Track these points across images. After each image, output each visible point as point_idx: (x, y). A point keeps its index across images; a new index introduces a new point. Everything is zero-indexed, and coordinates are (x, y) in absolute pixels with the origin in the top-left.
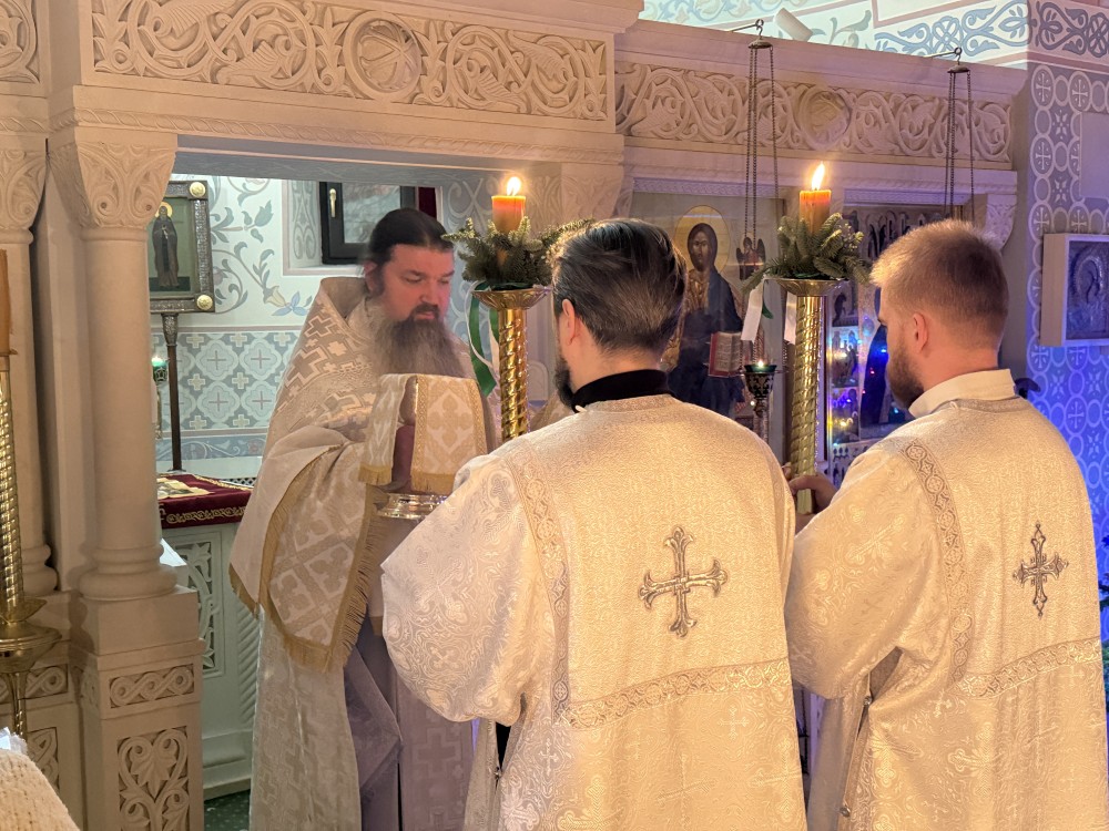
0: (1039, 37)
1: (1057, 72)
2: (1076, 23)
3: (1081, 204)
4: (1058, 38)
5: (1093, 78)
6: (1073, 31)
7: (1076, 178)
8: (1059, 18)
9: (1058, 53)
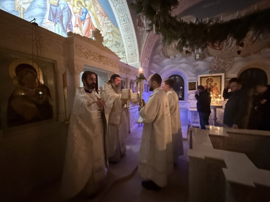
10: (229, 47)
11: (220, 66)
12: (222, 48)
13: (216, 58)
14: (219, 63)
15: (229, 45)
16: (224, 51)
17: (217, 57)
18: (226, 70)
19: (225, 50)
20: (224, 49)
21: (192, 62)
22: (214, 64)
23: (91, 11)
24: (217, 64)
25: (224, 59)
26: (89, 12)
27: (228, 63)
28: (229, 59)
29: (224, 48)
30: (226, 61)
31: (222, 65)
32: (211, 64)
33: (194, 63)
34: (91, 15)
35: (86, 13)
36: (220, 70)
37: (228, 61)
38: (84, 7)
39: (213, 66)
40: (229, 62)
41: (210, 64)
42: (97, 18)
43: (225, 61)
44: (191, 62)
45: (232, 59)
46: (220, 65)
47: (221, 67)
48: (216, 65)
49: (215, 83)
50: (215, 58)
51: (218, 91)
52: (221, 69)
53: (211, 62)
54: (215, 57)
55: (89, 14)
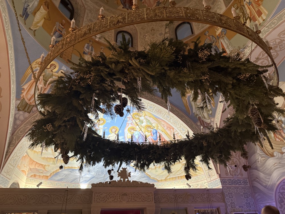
0: (223, 183)
1: (228, 188)
2: (230, 181)
3: (238, 207)
4: (227, 183)
5: (235, 188)
6: (230, 182)
7: (235, 203)
8: (226, 181)
9: (228, 185)
23: (159, 129)
26: (158, 131)
34: (161, 133)
35: (156, 132)
38: (153, 129)
42: (167, 133)
55: (159, 132)
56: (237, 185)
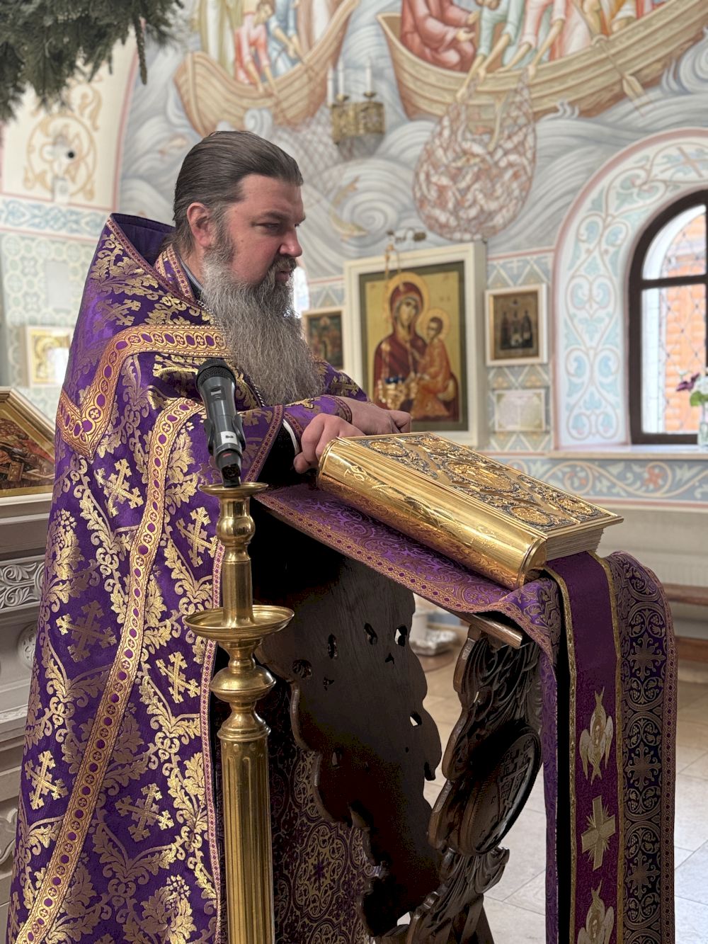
10: (509, 43)
11: (468, 188)
12: (474, 56)
13: (446, 133)
14: (460, 169)
15: (510, 29)
16: (482, 72)
17: (446, 122)
18: (499, 220)
19: (489, 70)
20: (485, 58)
21: (327, 168)
22: (434, 179)
24: (454, 178)
25: (486, 138)
27: (510, 165)
28: (509, 137)
29: (483, 50)
30: (500, 153)
31: (477, 186)
32: (422, 177)
33: (335, 172)
36: (469, 221)
37: (506, 153)
39: (433, 194)
40: (513, 158)
41: (417, 175)
43: (491, 154)
44: (321, 166)
45: (526, 136)
46: (469, 178)
47: (470, 196)
48: (445, 181)
49: (435, 320)
50: (440, 134)
51: (452, 376)
52: (473, 212)
53: (420, 162)
54: (440, 119)
56: (63, 232)
